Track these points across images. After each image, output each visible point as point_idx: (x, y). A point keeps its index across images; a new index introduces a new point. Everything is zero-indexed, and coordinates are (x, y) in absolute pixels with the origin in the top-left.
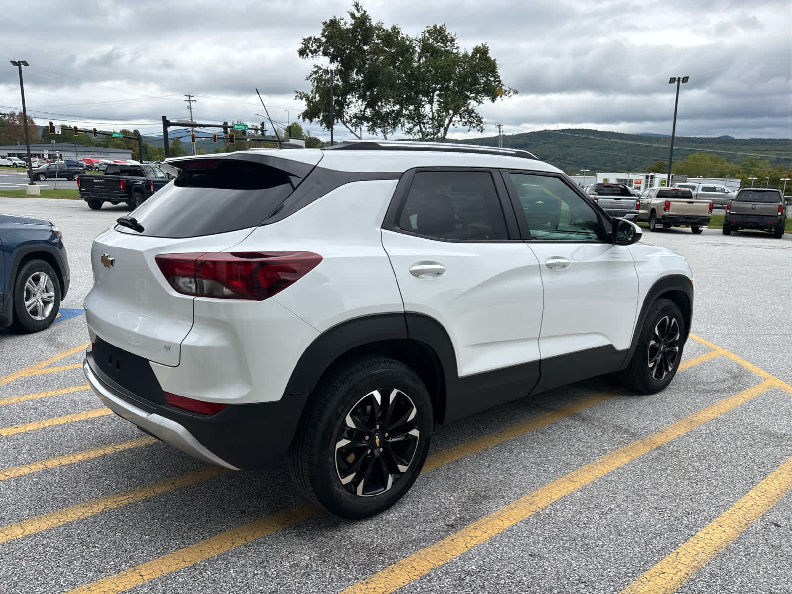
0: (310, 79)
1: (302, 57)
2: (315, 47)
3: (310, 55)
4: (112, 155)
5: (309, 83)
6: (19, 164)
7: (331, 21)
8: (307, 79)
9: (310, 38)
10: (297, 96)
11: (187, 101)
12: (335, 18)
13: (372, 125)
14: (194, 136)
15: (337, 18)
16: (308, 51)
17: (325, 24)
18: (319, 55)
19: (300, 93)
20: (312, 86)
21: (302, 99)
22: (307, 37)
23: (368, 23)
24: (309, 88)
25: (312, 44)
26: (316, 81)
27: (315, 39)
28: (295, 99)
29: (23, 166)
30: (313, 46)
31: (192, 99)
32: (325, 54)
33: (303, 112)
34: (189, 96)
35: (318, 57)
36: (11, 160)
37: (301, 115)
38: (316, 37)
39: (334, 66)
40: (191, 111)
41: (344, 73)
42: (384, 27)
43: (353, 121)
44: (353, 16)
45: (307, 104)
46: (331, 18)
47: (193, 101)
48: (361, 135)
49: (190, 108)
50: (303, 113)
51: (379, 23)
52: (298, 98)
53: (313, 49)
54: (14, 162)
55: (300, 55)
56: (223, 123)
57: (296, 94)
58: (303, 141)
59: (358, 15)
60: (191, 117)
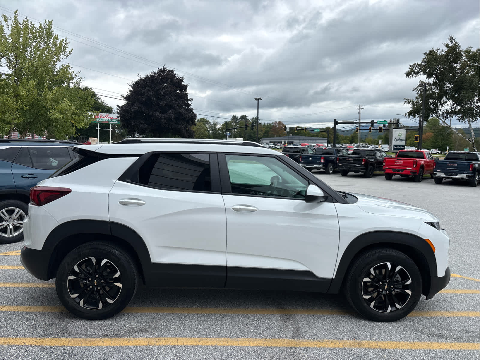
0: (416, 90)
1: (408, 77)
2: (418, 69)
3: (414, 75)
4: (317, 141)
5: (415, 92)
6: (272, 147)
7: (430, 51)
8: (414, 90)
9: (414, 64)
10: (405, 102)
11: (358, 109)
12: (433, 49)
13: (462, 117)
14: (358, 129)
15: (435, 49)
16: (413, 73)
17: (425, 54)
18: (420, 74)
19: (408, 100)
20: (417, 94)
21: (409, 103)
22: (412, 64)
23: (458, 49)
24: (414, 95)
25: (416, 68)
26: (420, 91)
27: (418, 64)
28: (404, 103)
29: (273, 147)
30: (416, 69)
31: (361, 108)
32: (424, 73)
33: (409, 111)
34: (360, 106)
35: (419, 75)
36: (269, 145)
37: (407, 114)
38: (419, 64)
39: (431, 80)
40: (360, 115)
41: (439, 84)
42: (472, 50)
43: (444, 115)
44: (447, 46)
45: (412, 106)
46: (430, 50)
47: (361, 109)
48: (451, 124)
49: (359, 113)
50: (408, 113)
51: (469, 48)
52: (406, 103)
53: (416, 71)
54: (270, 146)
55: (406, 76)
56: (371, 121)
57: (405, 101)
58: (405, 130)
59: (450, 45)
60: (360, 118)
